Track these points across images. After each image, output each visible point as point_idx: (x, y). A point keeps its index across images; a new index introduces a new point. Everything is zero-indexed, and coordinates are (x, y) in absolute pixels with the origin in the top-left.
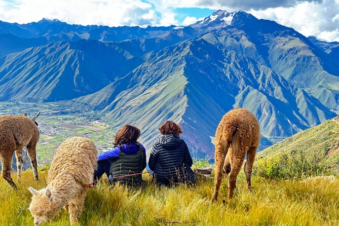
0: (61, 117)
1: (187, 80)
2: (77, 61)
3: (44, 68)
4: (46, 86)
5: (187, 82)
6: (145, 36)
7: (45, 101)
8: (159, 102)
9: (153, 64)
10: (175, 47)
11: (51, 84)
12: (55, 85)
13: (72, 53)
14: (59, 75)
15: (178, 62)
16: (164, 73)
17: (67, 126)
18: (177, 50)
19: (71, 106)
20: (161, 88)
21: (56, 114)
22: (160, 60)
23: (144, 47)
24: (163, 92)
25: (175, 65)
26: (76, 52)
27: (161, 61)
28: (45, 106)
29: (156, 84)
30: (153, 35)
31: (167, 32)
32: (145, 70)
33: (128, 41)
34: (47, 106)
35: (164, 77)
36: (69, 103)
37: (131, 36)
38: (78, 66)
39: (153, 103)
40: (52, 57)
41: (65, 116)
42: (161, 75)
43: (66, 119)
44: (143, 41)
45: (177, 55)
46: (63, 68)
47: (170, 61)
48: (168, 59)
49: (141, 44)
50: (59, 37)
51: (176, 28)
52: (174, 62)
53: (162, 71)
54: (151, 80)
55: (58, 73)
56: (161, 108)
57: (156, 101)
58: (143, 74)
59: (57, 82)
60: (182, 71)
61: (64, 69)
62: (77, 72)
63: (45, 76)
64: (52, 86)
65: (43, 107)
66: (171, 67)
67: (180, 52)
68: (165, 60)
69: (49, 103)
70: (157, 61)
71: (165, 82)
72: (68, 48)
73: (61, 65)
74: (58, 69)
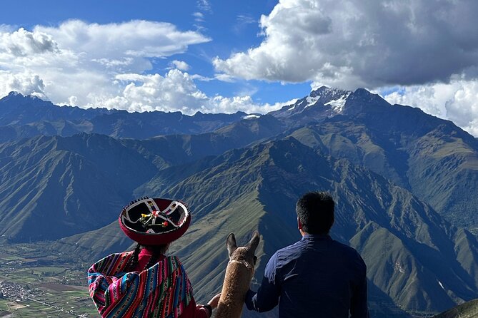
0: (39, 271)
1: (264, 210)
2: (69, 171)
3: (10, 183)
4: (13, 214)
5: (264, 212)
6: (191, 130)
7: (11, 241)
8: (213, 247)
9: (204, 179)
10: (243, 150)
11: (22, 211)
12: (29, 213)
13: (61, 157)
14: (37, 196)
15: (249, 176)
16: (223, 195)
17: (51, 286)
18: (247, 156)
19: (57, 251)
20: (217, 223)
21: (30, 264)
22: (216, 172)
23: (189, 149)
24: (222, 230)
25: (243, 183)
26: (67, 155)
27: (218, 175)
28: (10, 250)
29: (210, 215)
30: (208, 128)
31: (230, 123)
32: (190, 190)
33: (162, 138)
34: (15, 251)
35: (224, 203)
36: (54, 245)
37: (166, 129)
38: (72, 181)
39: (203, 249)
40: (25, 162)
41: (46, 269)
42: (219, 200)
43: (47, 274)
44: (188, 139)
45: (247, 164)
46: (44, 183)
47: (234, 175)
48: (231, 170)
49: (184, 145)
50: (39, 128)
51: (246, 118)
52: (241, 176)
53: (221, 192)
54: (201, 207)
55: (36, 192)
56: (218, 257)
57: (210, 245)
58: (187, 196)
59: (33, 208)
60: (256, 193)
61: (46, 185)
62: (70, 192)
63: (11, 196)
64: (24, 215)
65: (7, 252)
66: (237, 185)
67: (254, 159)
68: (226, 173)
69: (19, 246)
70: (213, 175)
71: (224, 212)
72: (55, 147)
73: (40, 177)
74: (35, 185)
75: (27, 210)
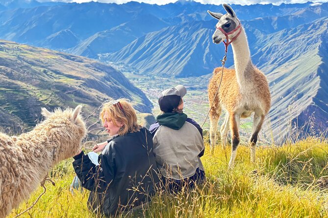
0: (190, 92)
1: (322, 60)
2: (208, 39)
3: (178, 46)
4: (178, 63)
5: (322, 62)
6: (277, 14)
7: (177, 77)
8: (288, 82)
9: (285, 42)
10: (310, 25)
11: (183, 61)
12: (186, 62)
13: (204, 32)
14: (191, 53)
15: (313, 40)
16: (295, 52)
17: (195, 101)
18: (312, 28)
19: (199, 82)
20: (291, 68)
22: (292, 38)
23: (276, 25)
24: (294, 72)
25: (308, 44)
26: (207, 31)
27: (293, 40)
28: (176, 81)
29: (287, 63)
30: (286, 12)
31: (303, 9)
32: (275, 49)
33: (260, 19)
34: (178, 82)
35: (296, 57)
36: (198, 79)
37: (263, 14)
38: (209, 45)
39: (281, 83)
40: (185, 36)
41: (193, 92)
42: (293, 55)
43: (194, 95)
44: (276, 19)
45: (312, 33)
47: (303, 39)
48: (302, 37)
49: (273, 22)
50: (193, 17)
51: (312, 5)
52: (307, 40)
53: (294, 50)
54: (282, 59)
55: (190, 51)
56: (290, 88)
57: (285, 81)
58: (273, 53)
59: (188, 60)
60: (317, 50)
61: (195, 47)
62: (207, 51)
63: (178, 53)
64: (184, 63)
65: (174, 82)
66: (305, 46)
67: (316, 30)
68: (298, 38)
69: (180, 79)
70: (290, 40)
71: (296, 61)
72: (201, 27)
73: (193, 43)
74: (189, 48)
75: (185, 61)
